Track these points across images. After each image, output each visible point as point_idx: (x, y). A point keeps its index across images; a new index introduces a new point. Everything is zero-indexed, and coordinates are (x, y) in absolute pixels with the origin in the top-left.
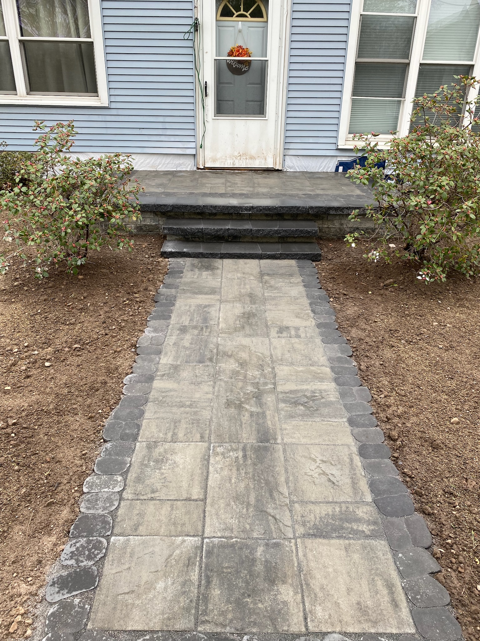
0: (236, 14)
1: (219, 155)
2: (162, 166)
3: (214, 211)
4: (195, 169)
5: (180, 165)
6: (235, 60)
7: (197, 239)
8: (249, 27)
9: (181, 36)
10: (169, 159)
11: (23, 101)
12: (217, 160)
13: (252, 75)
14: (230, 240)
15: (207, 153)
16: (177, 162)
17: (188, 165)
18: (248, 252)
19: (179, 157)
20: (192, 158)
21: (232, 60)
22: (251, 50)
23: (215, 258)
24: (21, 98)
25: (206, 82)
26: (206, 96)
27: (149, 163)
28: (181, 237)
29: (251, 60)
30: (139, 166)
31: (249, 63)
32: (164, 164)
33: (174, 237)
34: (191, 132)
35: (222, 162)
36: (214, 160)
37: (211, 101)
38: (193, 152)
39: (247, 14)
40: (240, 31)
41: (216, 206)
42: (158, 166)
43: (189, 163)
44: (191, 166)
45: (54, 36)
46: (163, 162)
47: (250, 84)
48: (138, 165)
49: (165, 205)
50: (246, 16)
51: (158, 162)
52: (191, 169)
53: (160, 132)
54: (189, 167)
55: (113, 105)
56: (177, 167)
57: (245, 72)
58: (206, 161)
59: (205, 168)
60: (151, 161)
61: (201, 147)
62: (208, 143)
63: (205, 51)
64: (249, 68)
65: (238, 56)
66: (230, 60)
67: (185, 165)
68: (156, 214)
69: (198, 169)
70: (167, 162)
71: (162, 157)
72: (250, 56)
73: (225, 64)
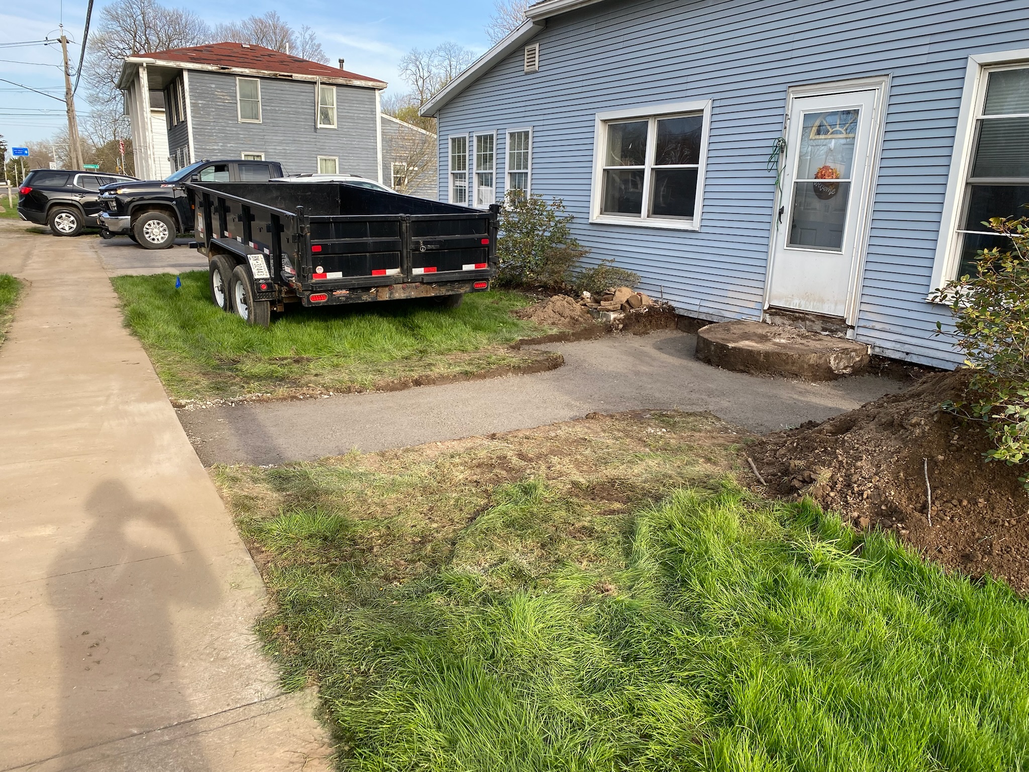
0: (831, 131)
6: (821, 183)
8: (842, 144)
11: (642, 223)
12: (783, 298)
13: (836, 201)
15: (773, 288)
24: (642, 220)
25: (783, 207)
26: (781, 223)
31: (836, 185)
34: (763, 263)
35: (788, 301)
37: (785, 227)
39: (843, 130)
40: (832, 151)
47: (835, 210)
50: (841, 133)
55: (703, 230)
57: (831, 196)
58: (772, 298)
63: (786, 173)
64: (835, 191)
65: (823, 178)
66: (817, 183)
72: (837, 178)
73: (812, 188)
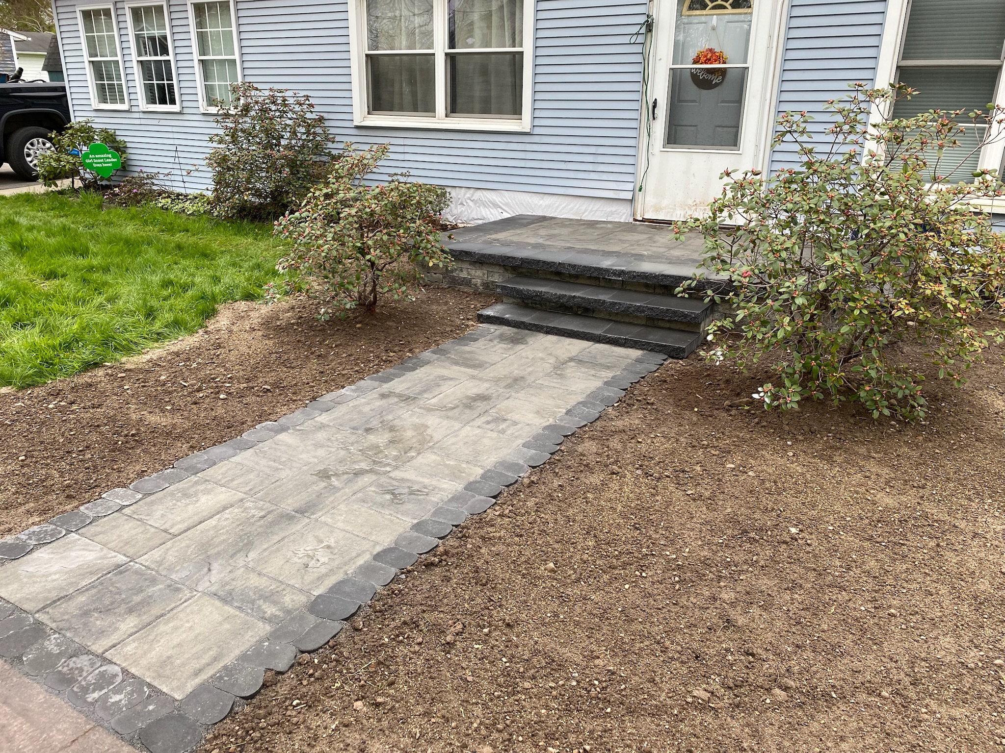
0: (711, 5)
1: (665, 203)
2: (589, 214)
3: (573, 272)
4: (631, 220)
5: (612, 213)
6: (702, 69)
7: (538, 306)
8: (728, 22)
9: (626, 40)
10: (598, 205)
11: (440, 125)
12: (661, 209)
13: (726, 90)
14: (579, 313)
15: (647, 199)
16: (609, 210)
17: (622, 214)
18: (582, 330)
19: (611, 202)
20: (629, 203)
21: (699, 69)
22: (728, 52)
23: (539, 331)
24: (438, 121)
25: (656, 100)
26: (654, 119)
27: (572, 209)
28: (519, 300)
29: (725, 69)
30: (560, 211)
31: (723, 72)
32: (591, 211)
33: (512, 300)
34: (630, 169)
35: (668, 212)
36: (657, 209)
37: (660, 127)
38: (629, 196)
39: (727, 5)
40: (714, 29)
41: (575, 265)
42: (584, 213)
43: (625, 211)
44: (626, 217)
45: (486, 47)
46: (590, 208)
47: (723, 102)
48: (558, 211)
49: (513, 258)
50: (725, 7)
51: (584, 208)
52: (626, 219)
53: (590, 167)
54: (624, 217)
55: (537, 131)
56: (608, 216)
57: (717, 85)
58: (646, 209)
59: (644, 220)
60: (575, 206)
61: (640, 190)
62: (650, 185)
63: (658, 58)
64: (723, 79)
65: (706, 63)
66: (696, 69)
67: (618, 214)
68: (505, 269)
69: (635, 220)
70: (595, 209)
71: (589, 201)
72: (724, 63)
73: (689, 74)
